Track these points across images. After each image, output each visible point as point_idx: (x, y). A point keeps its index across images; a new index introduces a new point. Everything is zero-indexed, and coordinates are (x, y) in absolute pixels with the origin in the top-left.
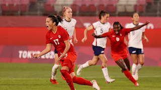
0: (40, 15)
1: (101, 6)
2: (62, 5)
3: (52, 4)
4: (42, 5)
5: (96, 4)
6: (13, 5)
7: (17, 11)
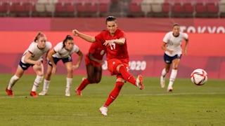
0: (124, 16)
1: (199, 5)
2: (151, 4)
3: (138, 3)
4: (126, 4)
5: (193, 3)
6: (90, 4)
7: (95, 12)
